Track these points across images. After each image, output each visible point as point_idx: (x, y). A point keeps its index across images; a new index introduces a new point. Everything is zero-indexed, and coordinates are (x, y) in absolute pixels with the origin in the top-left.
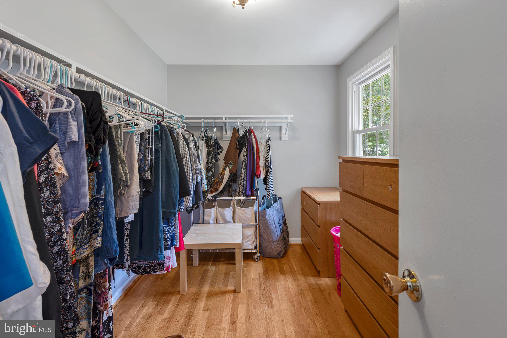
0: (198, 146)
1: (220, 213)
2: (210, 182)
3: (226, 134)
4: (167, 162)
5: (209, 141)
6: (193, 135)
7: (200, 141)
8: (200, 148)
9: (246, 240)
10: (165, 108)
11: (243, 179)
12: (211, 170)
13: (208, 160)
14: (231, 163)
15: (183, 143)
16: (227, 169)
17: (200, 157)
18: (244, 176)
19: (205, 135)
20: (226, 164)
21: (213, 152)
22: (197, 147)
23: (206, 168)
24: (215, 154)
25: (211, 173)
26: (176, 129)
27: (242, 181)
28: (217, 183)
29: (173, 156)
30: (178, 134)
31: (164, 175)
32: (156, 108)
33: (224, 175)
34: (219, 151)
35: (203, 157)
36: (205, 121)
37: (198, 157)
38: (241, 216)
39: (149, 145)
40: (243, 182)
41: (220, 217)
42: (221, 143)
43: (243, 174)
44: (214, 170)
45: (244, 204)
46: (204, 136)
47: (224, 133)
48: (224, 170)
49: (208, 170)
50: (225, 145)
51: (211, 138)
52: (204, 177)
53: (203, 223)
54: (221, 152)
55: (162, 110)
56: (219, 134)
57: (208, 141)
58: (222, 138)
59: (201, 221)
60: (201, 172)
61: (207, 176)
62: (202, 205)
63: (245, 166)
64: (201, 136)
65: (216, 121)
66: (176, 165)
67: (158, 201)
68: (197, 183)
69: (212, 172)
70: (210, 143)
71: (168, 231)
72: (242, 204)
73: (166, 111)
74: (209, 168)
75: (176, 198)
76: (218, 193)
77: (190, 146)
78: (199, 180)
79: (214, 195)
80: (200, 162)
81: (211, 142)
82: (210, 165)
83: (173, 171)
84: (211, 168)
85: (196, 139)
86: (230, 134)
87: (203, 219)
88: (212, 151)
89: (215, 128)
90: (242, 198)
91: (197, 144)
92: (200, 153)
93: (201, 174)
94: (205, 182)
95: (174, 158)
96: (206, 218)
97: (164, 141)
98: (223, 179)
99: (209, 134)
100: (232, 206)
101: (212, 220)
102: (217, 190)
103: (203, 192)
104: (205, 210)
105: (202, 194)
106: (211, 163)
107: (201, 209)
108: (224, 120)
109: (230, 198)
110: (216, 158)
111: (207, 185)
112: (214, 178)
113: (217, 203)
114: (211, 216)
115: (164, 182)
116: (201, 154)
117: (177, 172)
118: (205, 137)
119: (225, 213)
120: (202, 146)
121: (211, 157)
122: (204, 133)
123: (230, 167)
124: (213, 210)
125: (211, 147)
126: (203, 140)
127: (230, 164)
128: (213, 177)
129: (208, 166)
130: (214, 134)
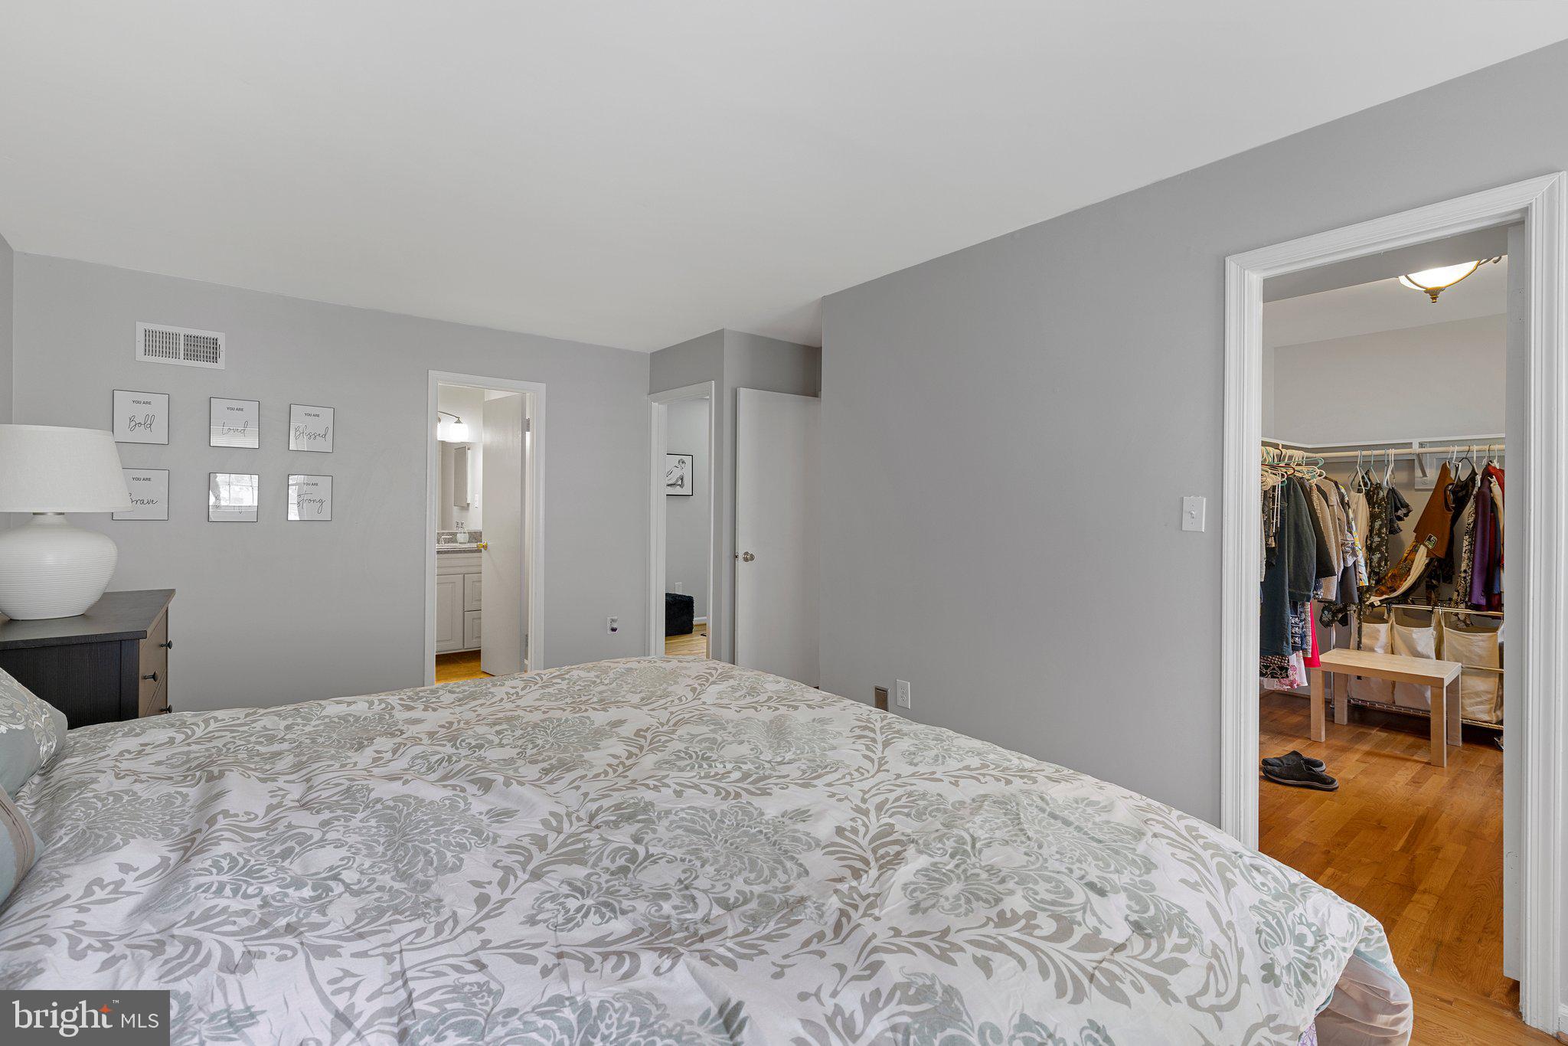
0: (1348, 504)
1: (1401, 636)
2: (1377, 574)
3: (1424, 475)
4: (1297, 527)
5: (1374, 494)
6: (1336, 484)
7: (1353, 493)
8: (1353, 506)
9: (1473, 701)
10: (1280, 442)
11: (1465, 571)
12: (1378, 548)
13: (1371, 531)
14: (1431, 537)
15: (1319, 499)
16: (1422, 551)
17: (1353, 524)
18: (1468, 565)
19: (1364, 481)
20: (1420, 539)
21: (1383, 515)
22: (1344, 505)
23: (1367, 546)
24: (1389, 517)
25: (1378, 555)
26: (1308, 480)
27: (1463, 575)
28: (1394, 576)
29: (1306, 519)
30: (1311, 487)
31: (1292, 544)
32: (1271, 448)
33: (1413, 562)
34: (1400, 513)
35: (1359, 525)
36: (1365, 453)
37: (1349, 523)
38: (1460, 648)
39: (1273, 504)
40: (1465, 578)
41: (1399, 643)
42: (1406, 496)
43: (1466, 561)
44: (1387, 549)
45: (1468, 626)
46: (1362, 484)
47: (1418, 473)
48: (1415, 550)
49: (1370, 549)
50: (1418, 502)
51: (1379, 487)
52: (1362, 562)
53: (1359, 648)
54: (1406, 515)
55: (1276, 446)
56: (1402, 477)
57: (1371, 495)
58: (1410, 485)
59: (1353, 642)
60: (1353, 549)
61: (1369, 562)
62: (1356, 615)
63: (1470, 544)
64: (1356, 482)
65: (1392, 452)
66: (1311, 531)
67: (1283, 576)
68: (1346, 569)
69: (1381, 553)
70: (1377, 498)
71: (1296, 623)
72: (1462, 625)
73: (1284, 446)
74: (1374, 545)
75: (1311, 576)
76: (1397, 597)
77: (1330, 504)
78: (1350, 563)
79: (1386, 599)
80: (1351, 533)
81: (1378, 494)
82: (1377, 539)
83: (1306, 539)
84: (1379, 545)
85: (1343, 490)
86: (1433, 475)
87: (1360, 642)
88: (1380, 513)
89: (1391, 466)
90: (1462, 610)
91: (1346, 499)
92: (1351, 515)
93: (1354, 554)
94: (1363, 570)
95: (1307, 521)
96: (1364, 640)
97: (1292, 499)
98: (1410, 569)
99: (1375, 477)
100: (1433, 625)
101: (1381, 647)
102: (1395, 591)
103: (1359, 589)
104: (1364, 625)
105: (1356, 594)
106: (1379, 535)
107: (1354, 623)
108: (1416, 449)
109: (1429, 608)
110: (1392, 526)
111: (1369, 578)
112: (1386, 564)
113: (1392, 615)
114: (1378, 639)
115: (1292, 554)
116: (1355, 518)
117: (1313, 541)
118: (1366, 484)
119: (1414, 636)
120: (1357, 503)
121: (1378, 524)
122: (1363, 477)
123: (1430, 547)
124: (1383, 628)
125: (1380, 505)
126: (1360, 491)
127: (1429, 539)
128: (1383, 564)
129: (1372, 542)
130: (1386, 479)
